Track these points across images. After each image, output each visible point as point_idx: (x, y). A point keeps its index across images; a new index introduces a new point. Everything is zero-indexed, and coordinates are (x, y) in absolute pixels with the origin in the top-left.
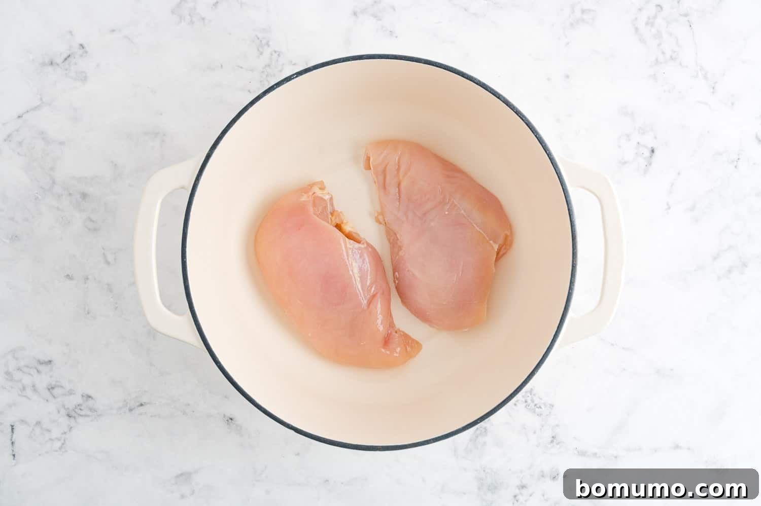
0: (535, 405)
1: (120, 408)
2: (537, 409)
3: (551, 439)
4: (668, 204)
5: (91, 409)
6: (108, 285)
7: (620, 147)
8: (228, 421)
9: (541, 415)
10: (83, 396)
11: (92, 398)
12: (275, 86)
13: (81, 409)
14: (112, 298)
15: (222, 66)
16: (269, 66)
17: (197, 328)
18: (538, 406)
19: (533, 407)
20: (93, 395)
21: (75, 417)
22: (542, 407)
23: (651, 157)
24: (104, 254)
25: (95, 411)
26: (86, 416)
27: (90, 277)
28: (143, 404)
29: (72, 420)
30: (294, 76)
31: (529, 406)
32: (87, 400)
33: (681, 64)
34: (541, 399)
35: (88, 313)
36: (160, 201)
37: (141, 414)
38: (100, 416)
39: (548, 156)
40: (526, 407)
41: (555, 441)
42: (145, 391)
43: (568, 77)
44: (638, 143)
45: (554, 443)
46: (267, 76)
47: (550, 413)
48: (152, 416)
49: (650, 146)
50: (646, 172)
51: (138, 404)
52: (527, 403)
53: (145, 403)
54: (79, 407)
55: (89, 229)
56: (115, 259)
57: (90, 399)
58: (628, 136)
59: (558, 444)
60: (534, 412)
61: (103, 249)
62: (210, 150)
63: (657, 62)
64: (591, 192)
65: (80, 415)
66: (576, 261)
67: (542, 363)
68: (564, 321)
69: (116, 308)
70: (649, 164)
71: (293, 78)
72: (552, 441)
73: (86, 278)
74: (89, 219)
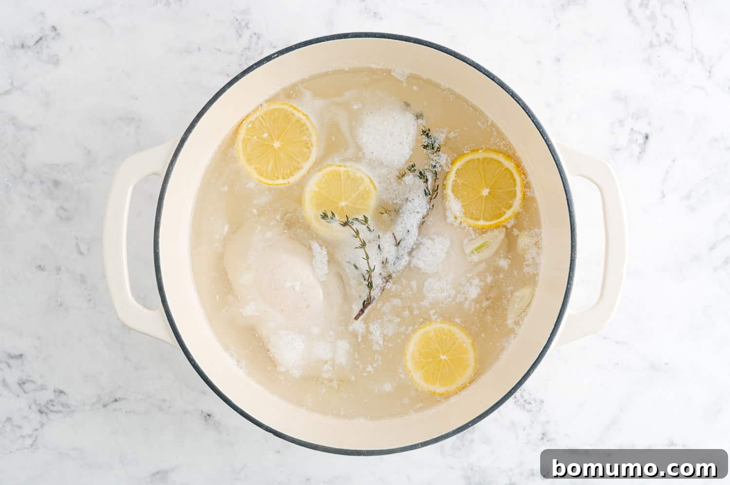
0: (525, 401)
1: (94, 404)
2: (527, 405)
3: (541, 436)
4: (663, 193)
5: (63, 405)
6: (82, 276)
7: (613, 133)
8: (205, 417)
9: (531, 411)
10: (55, 391)
11: (65, 393)
12: (255, 66)
13: (53, 405)
14: (85, 289)
15: (199, 49)
16: (248, 49)
17: (170, 324)
18: (528, 402)
19: (523, 402)
20: (65, 391)
21: (46, 413)
22: (532, 403)
23: (645, 143)
24: (77, 244)
25: (68, 407)
26: (57, 412)
27: (63, 268)
28: (117, 399)
29: (44, 417)
30: (275, 56)
31: (518, 402)
32: (59, 395)
33: (676, 47)
34: (531, 395)
35: (61, 305)
36: (131, 188)
37: (115, 410)
38: (73, 412)
39: (546, 142)
40: (515, 402)
41: (545, 438)
42: (120, 387)
43: (559, 60)
44: (632, 129)
45: (545, 440)
46: (246, 59)
47: (540, 409)
48: (126, 412)
49: (644, 131)
50: (639, 158)
51: (113, 399)
52: (516, 399)
53: (120, 398)
54: (51, 403)
55: (62, 218)
56: (88, 250)
57: (62, 395)
58: (621, 121)
59: (548, 441)
60: (524, 408)
61: (76, 238)
62: (185, 134)
63: (651, 45)
64: (592, 181)
65: (52, 411)
66: (575, 254)
67: (539, 362)
68: (562, 318)
69: (89, 300)
70: (643, 151)
71: (274, 58)
72: (542, 439)
73: (59, 269)
74: (62, 208)
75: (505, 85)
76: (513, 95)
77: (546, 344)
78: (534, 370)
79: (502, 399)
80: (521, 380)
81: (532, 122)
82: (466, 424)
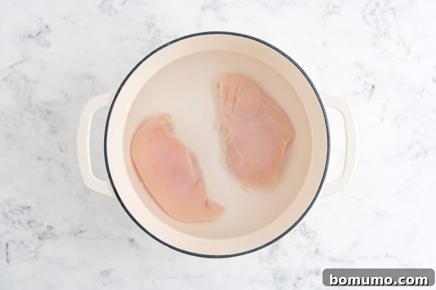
1: (69, 234)
3: (315, 251)
4: (382, 118)
5: (52, 234)
6: (62, 163)
7: (355, 84)
8: (130, 241)
9: (310, 237)
10: (47, 227)
12: (157, 50)
13: (46, 235)
14: (64, 170)
15: (127, 38)
16: (154, 38)
17: (113, 188)
18: (308, 233)
19: (305, 233)
20: (53, 227)
21: (43, 239)
22: (310, 233)
23: (372, 90)
24: (60, 145)
25: (55, 235)
26: (49, 238)
27: (52, 159)
29: (41, 241)
31: (303, 233)
32: (50, 229)
33: (390, 37)
34: (310, 228)
35: (51, 179)
36: (92, 115)
37: (81, 237)
38: (57, 238)
40: (301, 233)
41: (318, 252)
42: (83, 224)
43: (325, 44)
44: (365, 82)
47: (315, 237)
48: (87, 238)
49: (372, 84)
50: (369, 99)
51: (80, 231)
52: (301, 231)
53: (83, 231)
54: (45, 233)
55: (51, 131)
56: (66, 149)
57: (52, 229)
58: (359, 78)
59: (319, 254)
60: (306, 236)
61: (59, 143)
62: (120, 86)
63: (376, 36)
64: (338, 110)
65: (46, 238)
66: (329, 150)
67: (310, 208)
68: (323, 184)
69: (67, 177)
70: (371, 94)
71: (168, 45)
72: (316, 253)
73: (50, 160)
74: (51, 126)
75: (292, 59)
76: (296, 65)
77: (314, 198)
78: (308, 212)
79: (291, 227)
80: (301, 217)
81: (306, 79)
82: (272, 241)
